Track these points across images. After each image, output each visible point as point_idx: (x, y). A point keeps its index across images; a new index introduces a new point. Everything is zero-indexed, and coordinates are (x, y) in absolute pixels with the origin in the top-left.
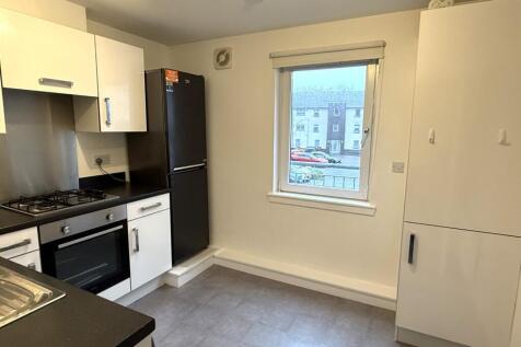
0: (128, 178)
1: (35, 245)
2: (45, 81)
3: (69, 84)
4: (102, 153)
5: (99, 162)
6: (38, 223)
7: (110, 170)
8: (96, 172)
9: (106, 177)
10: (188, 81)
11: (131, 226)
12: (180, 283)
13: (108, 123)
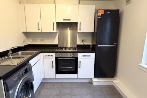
0: (91, 47)
1: (54, 57)
2: (64, 20)
3: (70, 20)
4: (83, 38)
5: (83, 41)
6: (55, 52)
7: (86, 43)
8: (82, 44)
9: (84, 45)
10: (109, 13)
11: (79, 60)
12: (95, 84)
13: (80, 30)
